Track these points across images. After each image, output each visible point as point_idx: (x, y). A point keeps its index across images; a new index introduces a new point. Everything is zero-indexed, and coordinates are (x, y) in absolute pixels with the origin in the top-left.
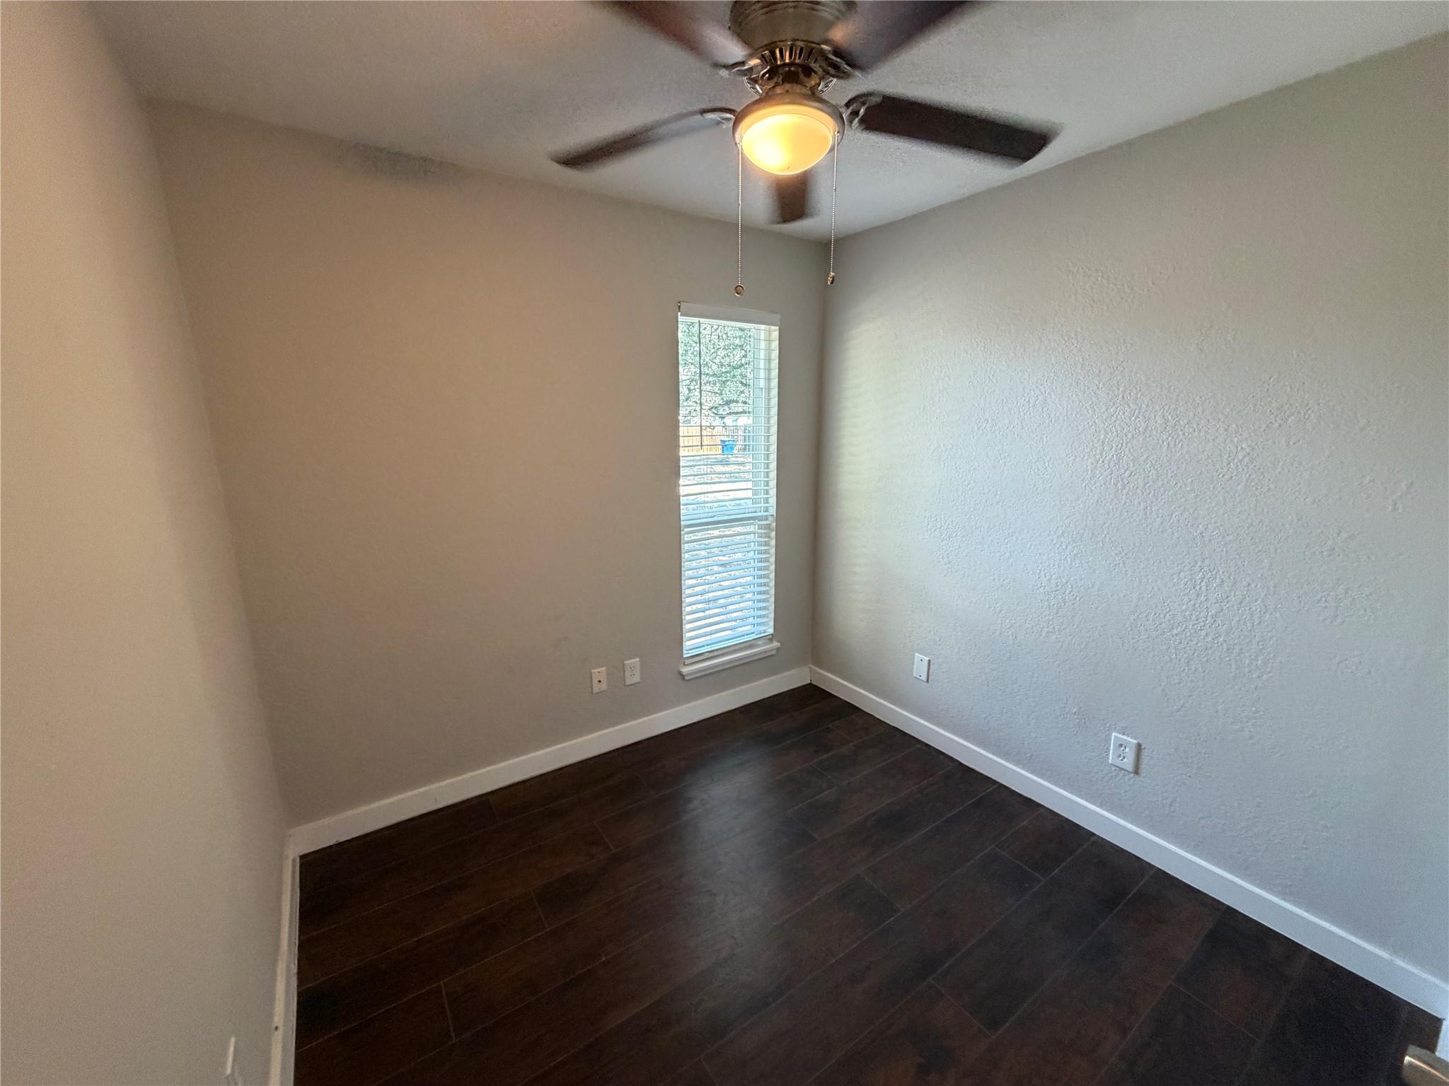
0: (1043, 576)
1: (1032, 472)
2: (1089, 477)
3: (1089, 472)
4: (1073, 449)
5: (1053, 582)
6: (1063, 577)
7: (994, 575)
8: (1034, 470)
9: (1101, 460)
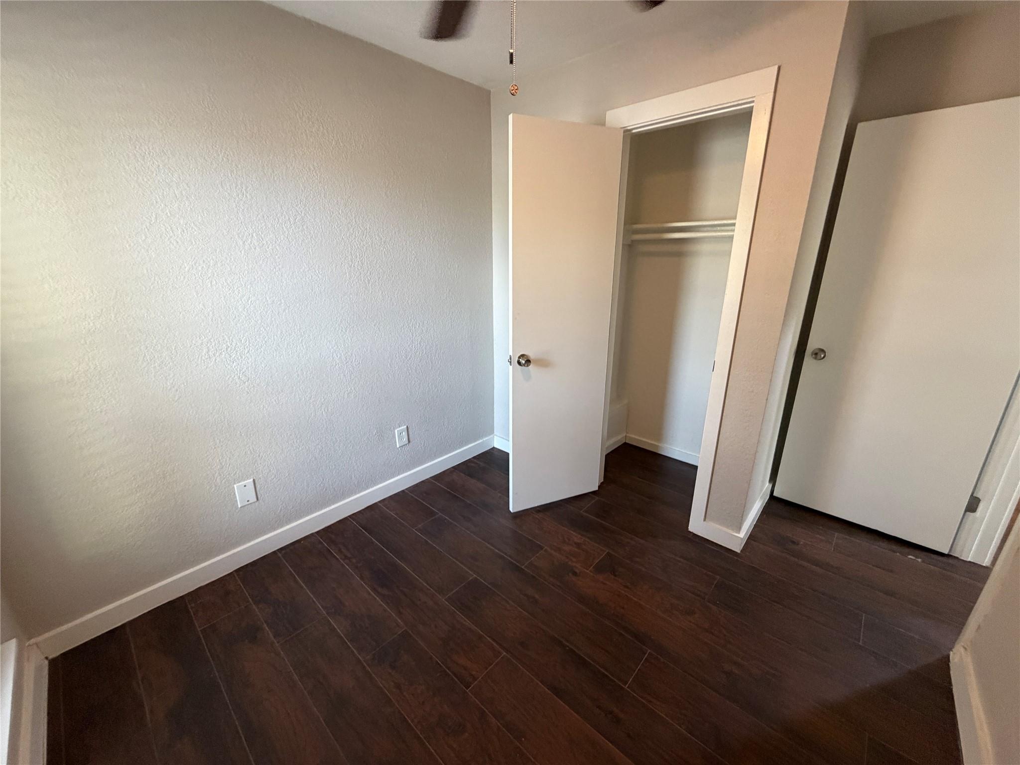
0: (336, 357)
1: (307, 279)
2: (348, 278)
3: (348, 274)
4: (334, 258)
5: (343, 357)
6: (349, 352)
7: (297, 372)
8: (309, 278)
9: (353, 265)
